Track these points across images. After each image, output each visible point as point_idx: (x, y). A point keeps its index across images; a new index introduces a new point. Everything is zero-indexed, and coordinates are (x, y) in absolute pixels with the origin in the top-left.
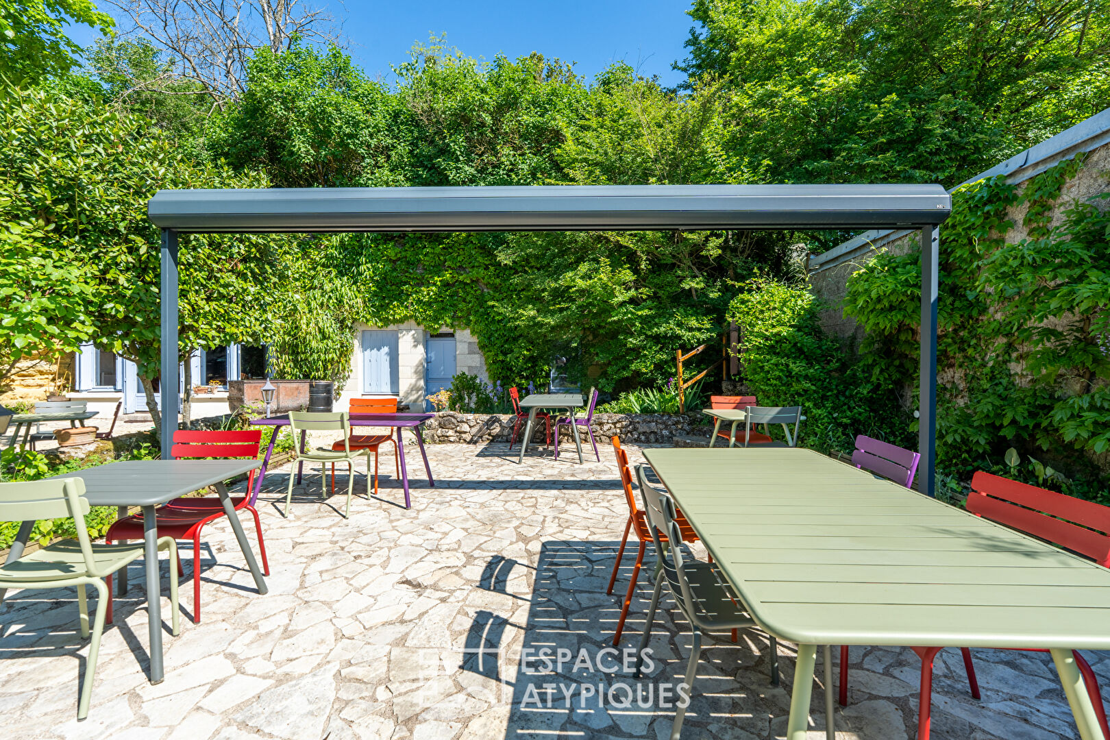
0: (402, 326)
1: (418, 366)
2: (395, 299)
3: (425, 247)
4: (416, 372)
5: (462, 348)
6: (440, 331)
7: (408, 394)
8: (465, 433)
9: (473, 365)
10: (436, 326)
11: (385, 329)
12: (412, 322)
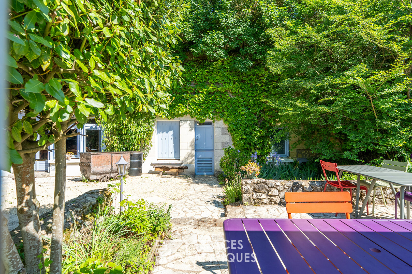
0: (182, 118)
1: (192, 142)
2: (180, 103)
3: (197, 71)
4: (191, 146)
5: (218, 131)
6: (205, 121)
7: (186, 159)
8: (275, 196)
9: (225, 141)
10: (205, 118)
11: (172, 120)
12: (189, 115)
